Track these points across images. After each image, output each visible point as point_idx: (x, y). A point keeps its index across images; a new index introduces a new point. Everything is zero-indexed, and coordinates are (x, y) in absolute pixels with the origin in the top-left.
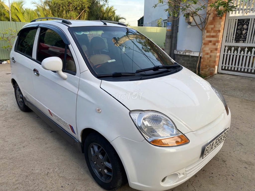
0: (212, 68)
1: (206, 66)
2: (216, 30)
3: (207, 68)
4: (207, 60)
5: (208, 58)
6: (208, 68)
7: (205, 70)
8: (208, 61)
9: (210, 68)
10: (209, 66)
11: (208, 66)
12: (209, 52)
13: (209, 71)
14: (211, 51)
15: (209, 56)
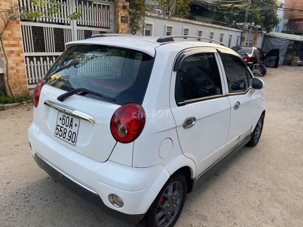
0: (24, 85)
1: (15, 84)
2: (16, 37)
3: (17, 86)
4: (14, 75)
5: (14, 74)
6: (19, 87)
7: (15, 89)
8: (16, 77)
9: (21, 85)
10: (20, 84)
11: (18, 84)
12: (14, 65)
13: (21, 90)
14: (17, 65)
15: (15, 71)
